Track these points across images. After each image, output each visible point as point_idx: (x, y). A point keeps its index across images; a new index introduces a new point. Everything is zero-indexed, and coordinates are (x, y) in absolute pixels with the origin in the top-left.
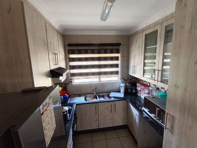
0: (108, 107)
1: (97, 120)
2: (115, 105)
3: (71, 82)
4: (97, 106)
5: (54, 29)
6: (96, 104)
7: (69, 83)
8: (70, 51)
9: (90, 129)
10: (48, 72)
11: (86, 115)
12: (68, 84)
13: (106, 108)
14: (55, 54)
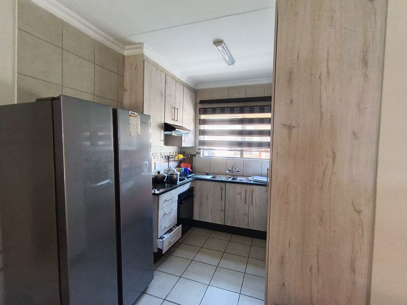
0: (240, 193)
1: (222, 210)
2: (252, 191)
3: (199, 153)
4: (224, 187)
5: (177, 81)
6: (223, 185)
7: (197, 155)
8: (202, 110)
9: (211, 222)
10: (161, 124)
11: (207, 199)
12: (195, 156)
13: (238, 194)
14: (174, 108)
